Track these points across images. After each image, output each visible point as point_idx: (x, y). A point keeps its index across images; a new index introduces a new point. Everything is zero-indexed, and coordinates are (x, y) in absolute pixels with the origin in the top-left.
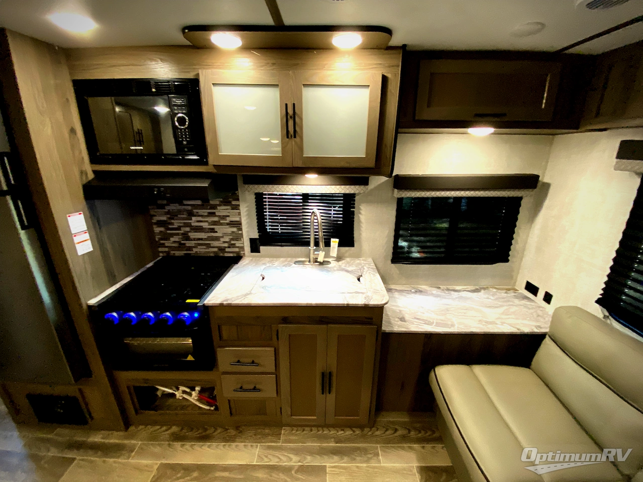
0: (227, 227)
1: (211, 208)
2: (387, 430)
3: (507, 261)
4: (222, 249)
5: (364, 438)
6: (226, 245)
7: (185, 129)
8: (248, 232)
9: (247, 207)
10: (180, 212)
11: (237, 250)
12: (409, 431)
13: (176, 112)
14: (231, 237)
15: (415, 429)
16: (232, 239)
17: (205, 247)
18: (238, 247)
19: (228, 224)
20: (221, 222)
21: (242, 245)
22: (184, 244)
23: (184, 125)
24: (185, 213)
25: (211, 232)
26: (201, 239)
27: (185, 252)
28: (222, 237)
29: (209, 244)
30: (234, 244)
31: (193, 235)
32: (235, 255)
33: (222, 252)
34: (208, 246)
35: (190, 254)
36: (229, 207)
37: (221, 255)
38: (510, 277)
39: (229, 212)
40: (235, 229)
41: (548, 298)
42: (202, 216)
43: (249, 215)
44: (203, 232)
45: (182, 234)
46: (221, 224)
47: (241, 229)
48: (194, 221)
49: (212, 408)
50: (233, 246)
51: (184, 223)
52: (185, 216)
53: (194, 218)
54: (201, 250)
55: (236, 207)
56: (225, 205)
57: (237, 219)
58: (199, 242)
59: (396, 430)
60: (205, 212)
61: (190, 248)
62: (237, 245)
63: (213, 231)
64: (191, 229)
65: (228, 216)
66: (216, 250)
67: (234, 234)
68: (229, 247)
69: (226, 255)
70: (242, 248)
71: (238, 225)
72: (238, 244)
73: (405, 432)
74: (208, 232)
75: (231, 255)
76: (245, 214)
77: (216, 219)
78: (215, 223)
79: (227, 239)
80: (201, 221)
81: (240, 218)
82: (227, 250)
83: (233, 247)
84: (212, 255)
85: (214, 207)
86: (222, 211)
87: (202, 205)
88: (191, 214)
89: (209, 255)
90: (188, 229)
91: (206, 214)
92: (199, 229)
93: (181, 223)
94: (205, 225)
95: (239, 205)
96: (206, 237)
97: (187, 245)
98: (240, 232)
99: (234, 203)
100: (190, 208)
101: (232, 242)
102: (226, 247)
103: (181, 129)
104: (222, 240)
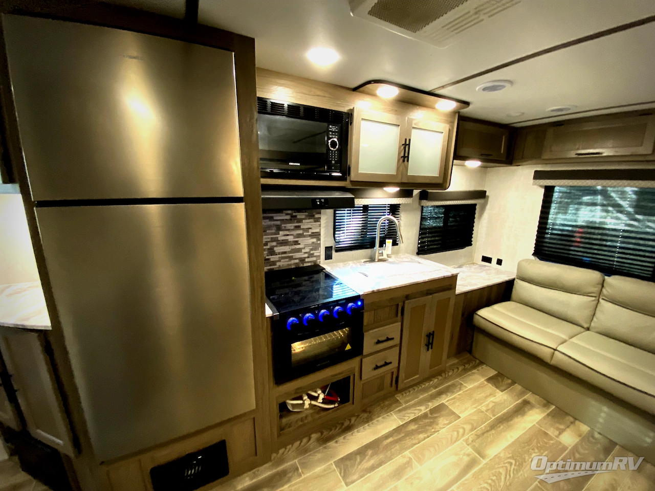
0: (309, 238)
1: (297, 222)
2: (453, 370)
3: (471, 245)
4: (302, 260)
5: (446, 379)
6: (306, 255)
7: (335, 151)
8: (324, 241)
9: (326, 219)
10: (269, 227)
11: (314, 259)
12: (464, 366)
13: (331, 136)
14: (311, 248)
15: (466, 363)
16: (312, 250)
17: (287, 260)
18: (315, 256)
19: (310, 236)
20: (304, 234)
21: (318, 254)
22: (268, 259)
23: (335, 147)
24: (273, 228)
25: (295, 245)
26: (285, 253)
27: (269, 267)
28: (304, 248)
29: (292, 256)
30: (313, 254)
31: (278, 249)
32: (313, 264)
33: (302, 263)
34: (291, 258)
35: (273, 269)
36: (312, 220)
37: (301, 265)
38: (471, 256)
39: (312, 225)
40: (314, 240)
41: (499, 262)
42: (288, 230)
43: (326, 227)
44: (288, 245)
45: (269, 249)
46: (305, 236)
47: (319, 240)
48: (281, 236)
49: (336, 405)
50: (311, 255)
51: (271, 238)
52: (274, 231)
53: (281, 233)
54: (283, 264)
55: (318, 220)
56: (309, 219)
57: (317, 230)
58: (283, 255)
59: (458, 368)
60: (290, 226)
61: (274, 263)
62: (315, 255)
63: (296, 243)
64: (277, 244)
65: (310, 228)
66: (297, 261)
67: (313, 245)
68: (308, 257)
69: (305, 265)
70: (319, 257)
71: (317, 235)
72: (316, 253)
73: (463, 367)
74: (292, 245)
75: (309, 264)
76: (324, 225)
77: (301, 232)
78: (299, 236)
79: (307, 250)
80: (288, 235)
81: (320, 229)
82: (307, 260)
83: (312, 257)
84: (293, 267)
85: (300, 221)
86: (307, 223)
87: (291, 220)
88: (279, 229)
89: (290, 267)
90: (274, 244)
91: (292, 228)
92: (285, 243)
93: (268, 238)
94: (291, 238)
95: (320, 218)
96: (290, 250)
97: (272, 260)
98: (319, 242)
99: (317, 216)
100: (278, 223)
101: (311, 252)
102: (306, 258)
103: (332, 151)
104: (303, 251)
